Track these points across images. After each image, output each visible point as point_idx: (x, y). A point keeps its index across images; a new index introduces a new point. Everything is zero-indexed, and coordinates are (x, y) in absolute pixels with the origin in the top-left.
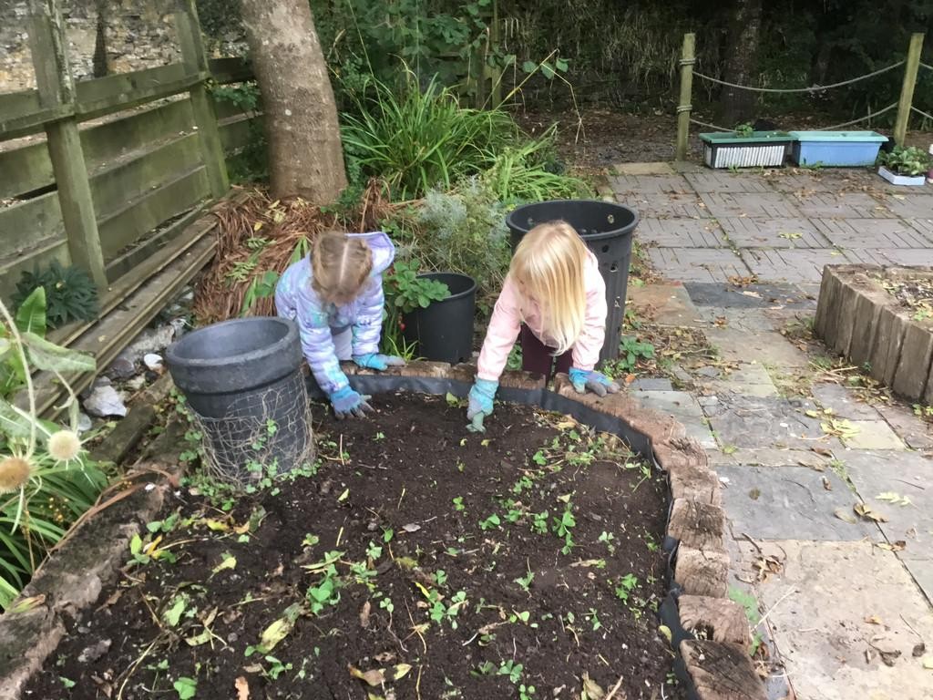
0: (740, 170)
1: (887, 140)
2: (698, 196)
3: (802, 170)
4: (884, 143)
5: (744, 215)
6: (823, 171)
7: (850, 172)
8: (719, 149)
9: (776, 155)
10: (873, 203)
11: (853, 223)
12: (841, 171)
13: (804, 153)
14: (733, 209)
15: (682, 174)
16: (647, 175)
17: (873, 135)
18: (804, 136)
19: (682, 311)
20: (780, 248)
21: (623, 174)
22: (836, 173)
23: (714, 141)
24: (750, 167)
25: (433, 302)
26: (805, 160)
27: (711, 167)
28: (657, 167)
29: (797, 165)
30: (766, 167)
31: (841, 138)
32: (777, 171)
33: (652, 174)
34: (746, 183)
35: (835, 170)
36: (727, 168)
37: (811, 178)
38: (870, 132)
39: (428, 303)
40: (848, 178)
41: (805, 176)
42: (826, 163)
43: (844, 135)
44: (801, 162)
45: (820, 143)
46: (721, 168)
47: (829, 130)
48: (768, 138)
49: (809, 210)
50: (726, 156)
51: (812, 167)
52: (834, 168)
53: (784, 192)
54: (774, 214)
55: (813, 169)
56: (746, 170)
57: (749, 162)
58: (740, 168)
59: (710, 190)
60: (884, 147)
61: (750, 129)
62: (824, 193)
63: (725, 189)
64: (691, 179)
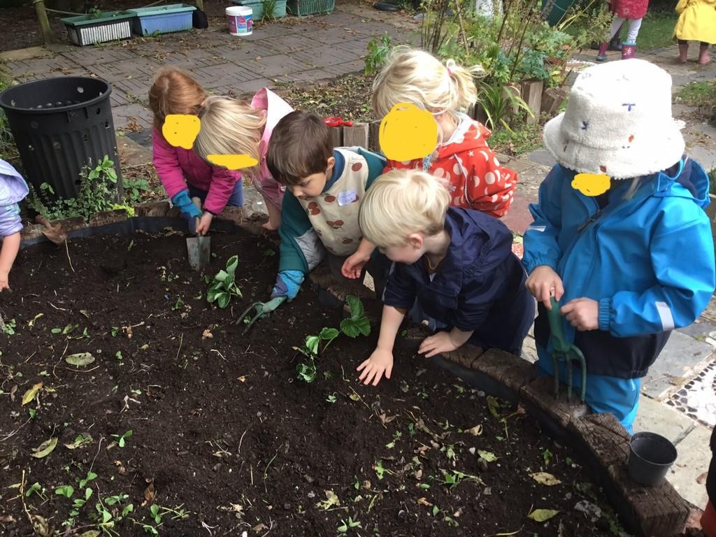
0: (104, 44)
1: (195, 9)
2: (86, 69)
3: (148, 38)
4: (194, 11)
5: (130, 77)
6: (160, 37)
7: (180, 35)
8: (82, 30)
9: (124, 29)
10: (209, 55)
11: (204, 70)
12: (174, 35)
13: (144, 25)
14: (119, 74)
15: (60, 53)
16: (31, 59)
17: (183, 7)
18: (141, 12)
19: (141, 153)
21: (10, 61)
22: (171, 37)
23: (76, 24)
24: (109, 42)
26: (146, 30)
27: (79, 45)
28: (35, 51)
29: (142, 36)
30: (121, 40)
31: (165, 11)
32: (130, 41)
33: (35, 58)
34: (114, 53)
35: (169, 35)
36: (93, 45)
37: (157, 43)
38: (181, 4)
40: (181, 40)
41: (152, 43)
42: (161, 31)
43: (166, 9)
44: (144, 33)
45: (152, 17)
46: (88, 45)
47: (154, 6)
48: (115, 17)
50: (90, 35)
51: (153, 35)
52: (168, 33)
53: (146, 56)
54: (150, 73)
55: (155, 37)
56: (108, 44)
57: (107, 37)
58: (102, 43)
59: (92, 63)
60: (195, 14)
61: (98, 11)
62: (174, 52)
63: (102, 61)
64: (70, 57)
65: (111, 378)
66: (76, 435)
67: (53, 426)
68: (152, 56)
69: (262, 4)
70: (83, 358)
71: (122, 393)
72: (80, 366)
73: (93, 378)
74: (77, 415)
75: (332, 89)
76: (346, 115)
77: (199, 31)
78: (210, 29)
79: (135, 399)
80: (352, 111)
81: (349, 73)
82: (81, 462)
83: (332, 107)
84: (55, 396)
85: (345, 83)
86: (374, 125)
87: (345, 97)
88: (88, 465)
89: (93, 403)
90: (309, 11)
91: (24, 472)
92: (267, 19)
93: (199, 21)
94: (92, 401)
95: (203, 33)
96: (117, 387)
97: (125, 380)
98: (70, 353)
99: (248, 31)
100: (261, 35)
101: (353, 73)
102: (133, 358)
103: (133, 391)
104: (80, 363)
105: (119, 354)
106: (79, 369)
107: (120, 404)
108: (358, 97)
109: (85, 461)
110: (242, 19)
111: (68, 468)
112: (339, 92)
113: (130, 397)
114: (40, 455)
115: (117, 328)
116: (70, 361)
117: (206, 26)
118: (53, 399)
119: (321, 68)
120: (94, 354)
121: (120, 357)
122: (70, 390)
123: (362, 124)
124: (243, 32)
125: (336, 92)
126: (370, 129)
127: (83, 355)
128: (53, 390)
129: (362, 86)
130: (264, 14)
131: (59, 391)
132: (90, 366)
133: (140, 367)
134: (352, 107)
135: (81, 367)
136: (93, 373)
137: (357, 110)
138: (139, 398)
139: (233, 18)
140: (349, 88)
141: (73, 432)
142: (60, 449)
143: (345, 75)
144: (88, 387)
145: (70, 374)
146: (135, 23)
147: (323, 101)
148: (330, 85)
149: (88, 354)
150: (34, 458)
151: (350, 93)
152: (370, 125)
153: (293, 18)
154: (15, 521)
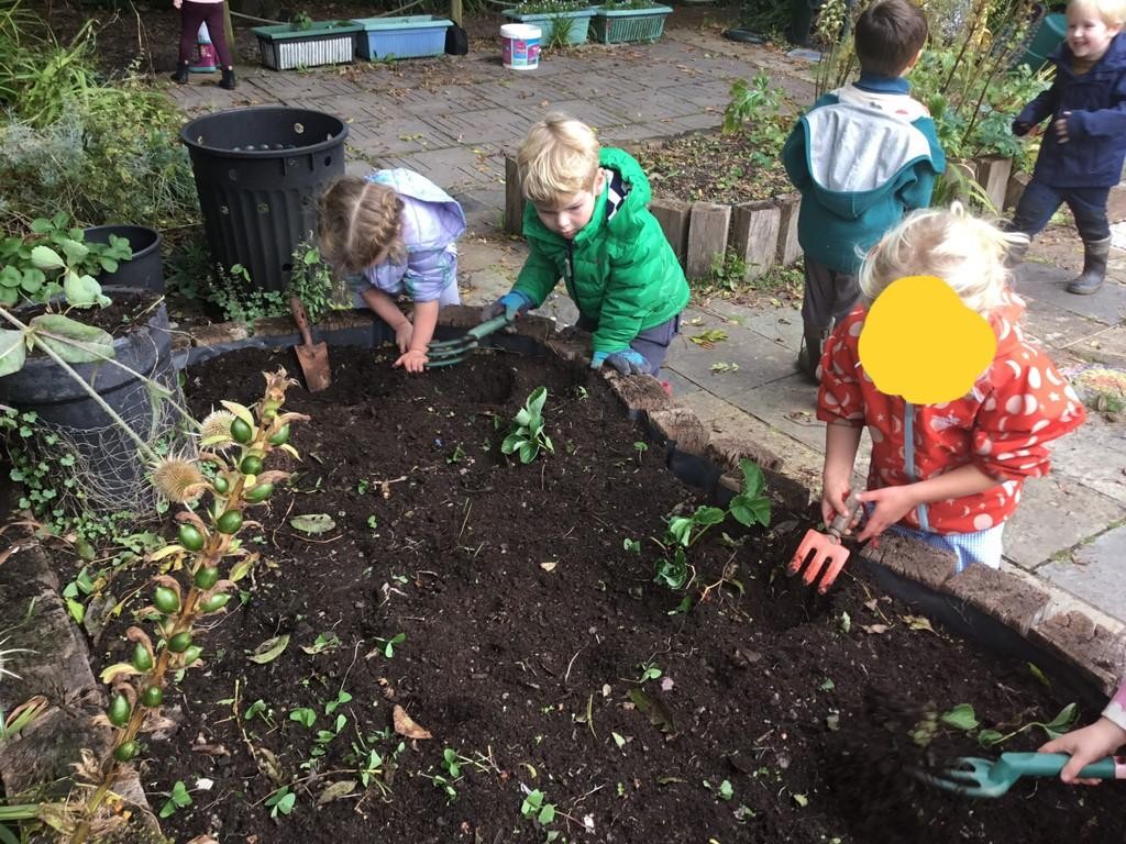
0: (310, 70)
1: (451, 24)
2: (285, 104)
3: (378, 65)
4: (449, 27)
5: (352, 121)
6: (396, 65)
7: (426, 62)
8: (282, 46)
9: (343, 49)
11: (462, 116)
12: (417, 62)
13: (373, 44)
15: (247, 80)
17: (433, 19)
18: (370, 24)
20: (412, 153)
22: (412, 65)
23: (274, 36)
24: (319, 66)
25: (121, 262)
26: (375, 52)
27: (275, 68)
29: (368, 60)
30: (338, 64)
31: (405, 25)
32: (350, 67)
34: (327, 84)
35: (409, 61)
36: (295, 69)
37: (392, 72)
38: (430, 16)
39: (116, 266)
41: (384, 72)
42: (398, 54)
43: (407, 21)
44: (372, 56)
46: (288, 70)
47: (389, 16)
48: (331, 30)
49: (414, 109)
50: (291, 54)
51: (385, 61)
52: (406, 59)
53: (374, 91)
54: (381, 116)
55: (387, 63)
56: (317, 70)
57: (317, 59)
58: (309, 67)
59: (294, 95)
60: (451, 33)
61: (308, 19)
62: (417, 88)
63: (310, 94)
64: (263, 85)
65: (361, 555)
66: (316, 635)
67: (277, 619)
68: (382, 91)
69: (551, 23)
70: (318, 522)
71: (379, 578)
72: (312, 533)
73: (334, 552)
74: (315, 605)
75: (669, 152)
76: (692, 192)
77: (454, 58)
78: (471, 56)
79: (398, 588)
80: (701, 187)
81: (696, 130)
82: (327, 675)
83: (671, 179)
84: (279, 574)
85: (689, 144)
86: (740, 209)
87: (690, 165)
88: (338, 680)
89: (335, 590)
90: (624, 35)
91: (237, 682)
92: (557, 46)
93: (455, 43)
94: (334, 586)
95: (459, 61)
96: (370, 569)
97: (381, 559)
98: (297, 512)
99: (529, 63)
100: (549, 69)
101: (701, 130)
102: (393, 529)
103: (395, 577)
104: (313, 528)
105: (372, 521)
106: (311, 537)
107: (376, 596)
108: (710, 167)
109: (332, 674)
110: (520, 43)
111: (306, 682)
112: (680, 157)
113: (391, 585)
114: (261, 659)
115: (366, 482)
116: (297, 524)
117: (464, 51)
118: (275, 578)
119: (642, 124)
120: (335, 517)
121: (374, 525)
122: (299, 567)
123: (721, 206)
124: (521, 64)
125: (674, 157)
126: (732, 215)
127: (318, 517)
128: (275, 565)
129: (717, 150)
130: (553, 38)
131: (282, 567)
132: (327, 534)
133: (404, 543)
134: (702, 181)
135: (314, 535)
136: (334, 545)
137: (711, 186)
138: (404, 588)
139: (507, 41)
140: (695, 152)
141: (310, 629)
142: (294, 653)
143: (687, 134)
144: (326, 566)
145: (298, 544)
146: (360, 40)
147: (656, 170)
148: (665, 147)
149: (326, 517)
150: (253, 663)
151: (697, 161)
152: (732, 209)
153: (598, 45)
154: (228, 754)
